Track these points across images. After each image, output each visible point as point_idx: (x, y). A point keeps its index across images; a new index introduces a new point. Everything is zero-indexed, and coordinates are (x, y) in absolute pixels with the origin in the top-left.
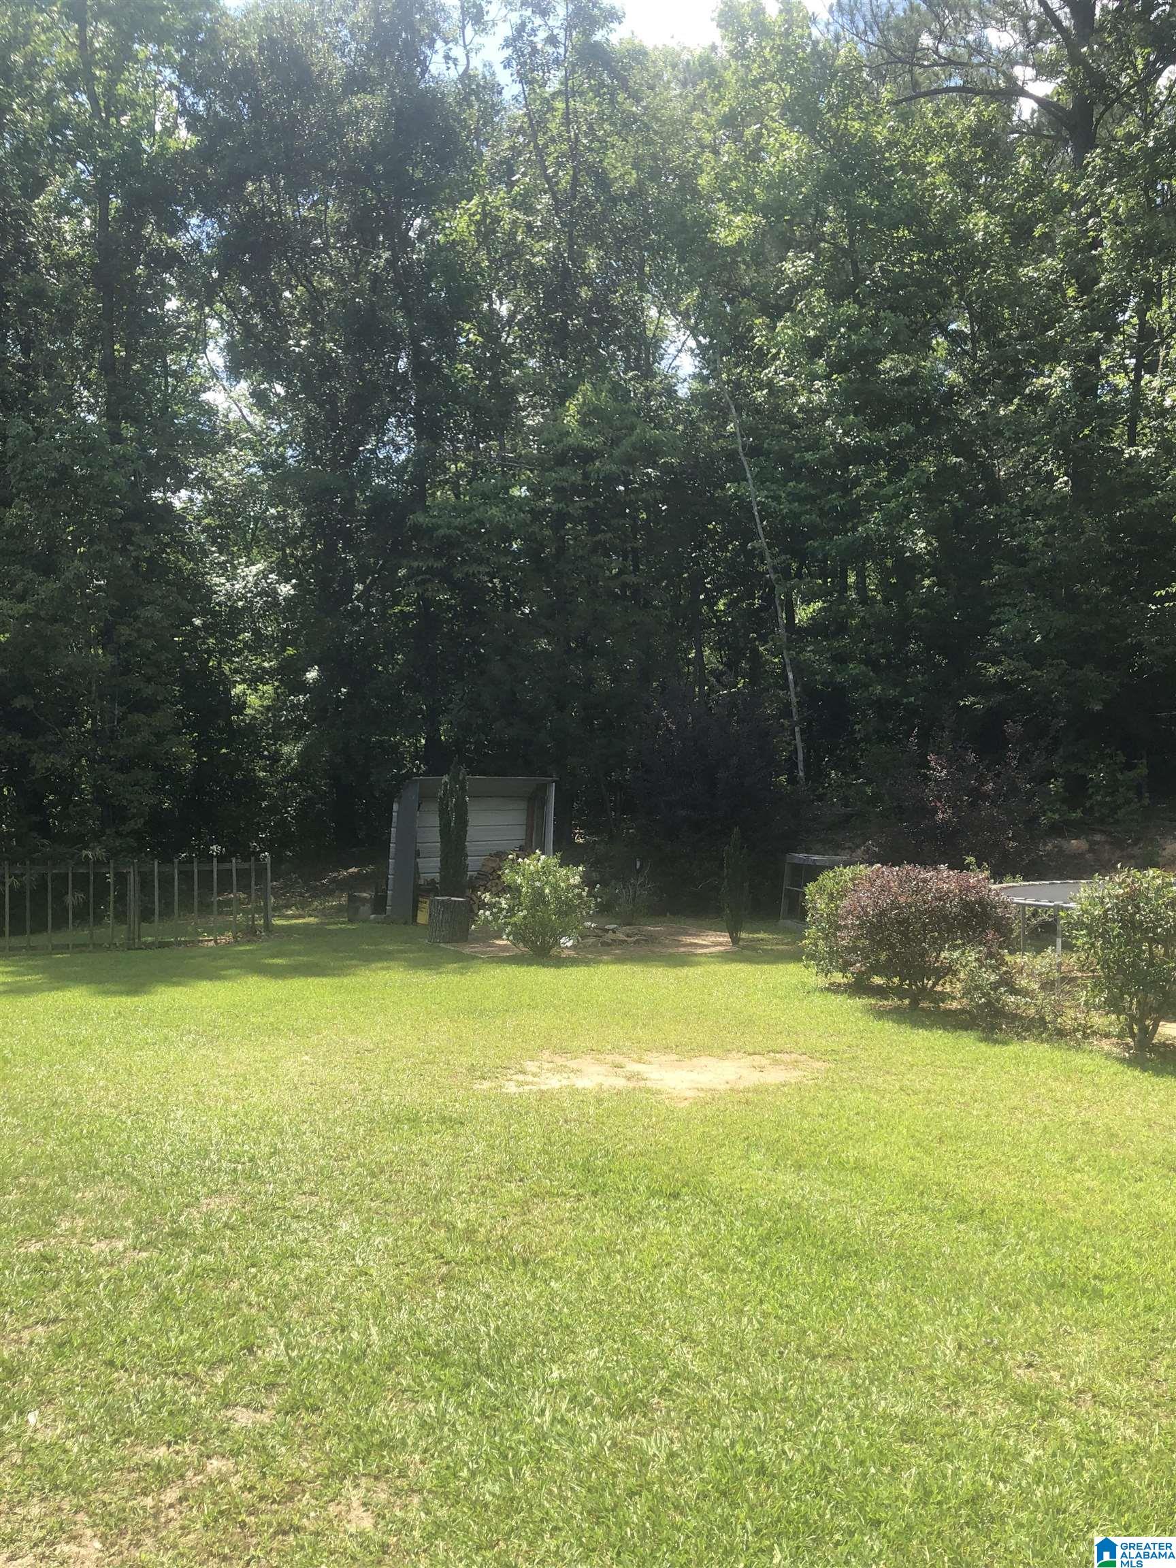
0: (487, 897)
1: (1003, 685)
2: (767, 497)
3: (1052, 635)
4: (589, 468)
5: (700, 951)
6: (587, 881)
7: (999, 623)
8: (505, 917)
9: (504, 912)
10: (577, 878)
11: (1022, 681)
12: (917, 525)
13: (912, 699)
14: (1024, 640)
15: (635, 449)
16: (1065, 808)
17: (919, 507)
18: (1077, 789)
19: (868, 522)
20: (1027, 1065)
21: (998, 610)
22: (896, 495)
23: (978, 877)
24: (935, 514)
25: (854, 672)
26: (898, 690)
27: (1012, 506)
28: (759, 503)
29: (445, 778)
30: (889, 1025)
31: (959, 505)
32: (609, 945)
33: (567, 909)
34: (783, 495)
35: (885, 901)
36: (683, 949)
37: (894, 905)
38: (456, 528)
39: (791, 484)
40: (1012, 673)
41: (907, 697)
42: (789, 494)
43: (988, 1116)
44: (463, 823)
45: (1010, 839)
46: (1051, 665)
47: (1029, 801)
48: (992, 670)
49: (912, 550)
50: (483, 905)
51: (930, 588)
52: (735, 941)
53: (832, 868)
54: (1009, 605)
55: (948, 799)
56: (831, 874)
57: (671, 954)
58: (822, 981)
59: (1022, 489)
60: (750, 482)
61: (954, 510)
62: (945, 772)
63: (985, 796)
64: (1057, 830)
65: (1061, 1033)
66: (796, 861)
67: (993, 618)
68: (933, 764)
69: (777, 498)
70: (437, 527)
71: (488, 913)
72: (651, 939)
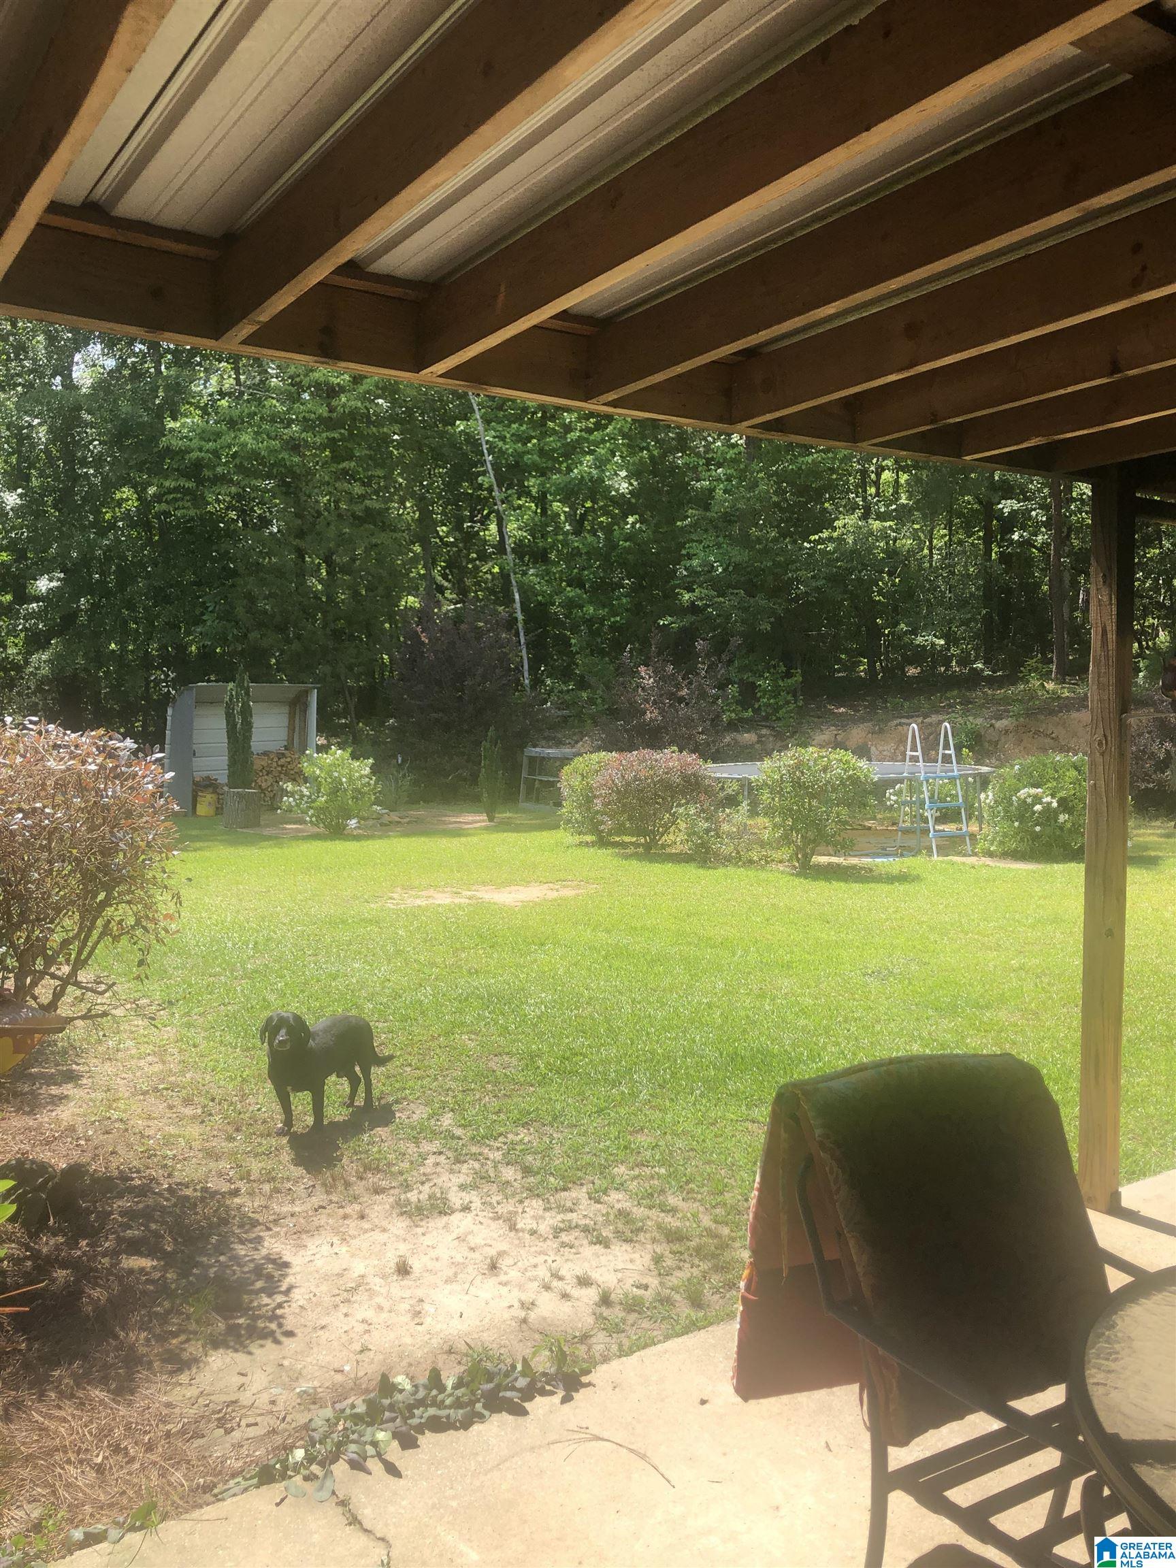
0: (289, 786)
1: (693, 608)
2: (494, 437)
3: (731, 568)
4: (334, 403)
5: (466, 826)
6: (375, 770)
7: (690, 557)
8: (306, 802)
9: (305, 799)
10: (368, 769)
11: (709, 606)
12: (621, 468)
13: (618, 618)
14: (710, 572)
15: (377, 386)
16: (740, 708)
17: (622, 452)
18: (749, 693)
19: (581, 463)
20: (732, 879)
21: (687, 545)
22: (603, 441)
23: (691, 758)
24: (636, 459)
25: (571, 594)
26: (606, 610)
27: (698, 455)
28: (487, 442)
29: (231, 685)
30: (634, 863)
31: (655, 453)
32: (386, 825)
33: (358, 794)
34: (508, 436)
35: (630, 776)
36: (451, 826)
37: (636, 779)
38: (208, 451)
39: (514, 426)
40: (701, 599)
41: (614, 617)
42: (513, 435)
43: (713, 904)
44: (248, 725)
45: (699, 733)
46: (732, 594)
47: (714, 703)
48: (687, 596)
49: (617, 490)
50: (287, 793)
51: (634, 524)
52: (491, 819)
53: (581, 755)
54: (697, 541)
55: (655, 702)
56: (581, 759)
57: (444, 830)
58: (577, 839)
59: (705, 439)
60: (480, 421)
61: (652, 457)
62: (652, 680)
63: (681, 700)
64: (733, 726)
65: (751, 862)
66: (533, 754)
67: (684, 552)
68: (643, 674)
69: (503, 438)
70: (188, 451)
71: (291, 799)
72: (418, 821)
